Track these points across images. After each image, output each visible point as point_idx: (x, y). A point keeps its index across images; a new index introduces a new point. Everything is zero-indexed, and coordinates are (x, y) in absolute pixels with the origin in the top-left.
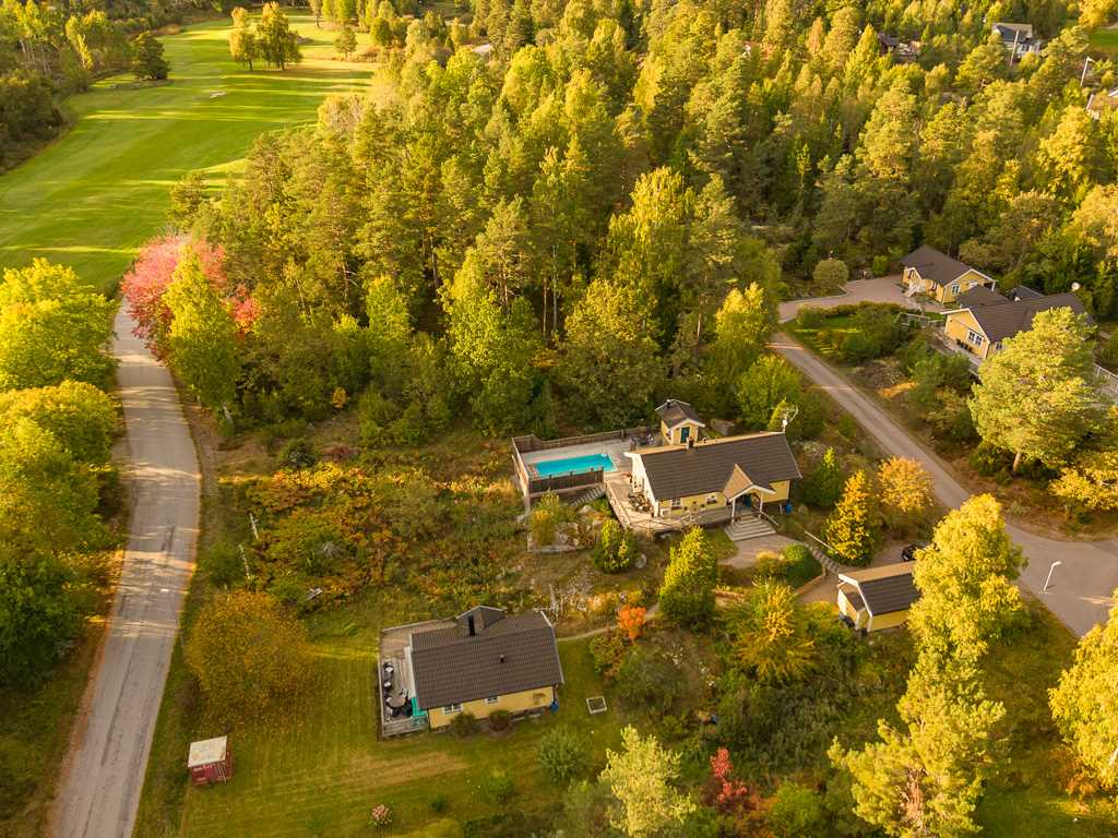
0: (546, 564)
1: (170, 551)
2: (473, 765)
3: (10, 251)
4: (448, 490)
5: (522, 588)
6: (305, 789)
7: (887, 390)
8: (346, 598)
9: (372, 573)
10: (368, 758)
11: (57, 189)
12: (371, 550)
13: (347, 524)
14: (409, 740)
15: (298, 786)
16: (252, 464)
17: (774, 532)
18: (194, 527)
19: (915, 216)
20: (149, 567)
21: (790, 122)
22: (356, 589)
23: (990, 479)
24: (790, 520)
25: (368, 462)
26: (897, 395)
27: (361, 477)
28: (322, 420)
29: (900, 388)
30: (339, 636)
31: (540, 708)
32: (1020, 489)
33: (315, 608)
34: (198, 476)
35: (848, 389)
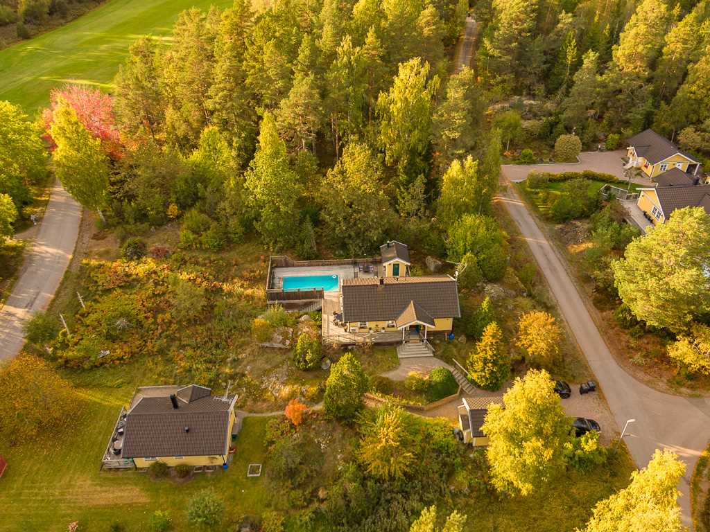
0: (263, 356)
1: (30, 309)
2: (153, 501)
3: (42, 80)
4: (221, 288)
5: (241, 371)
6: (39, 498)
7: (575, 246)
8: (124, 360)
9: (148, 344)
10: (89, 482)
11: (88, 38)
12: (153, 327)
13: (144, 306)
14: (120, 474)
15: (36, 495)
16: (107, 252)
17: (432, 355)
18: (51, 294)
19: (648, 105)
20: (13, 318)
21: (570, 20)
22: (133, 355)
23: (627, 331)
24: (451, 346)
25: (176, 260)
26: (581, 252)
27: (166, 272)
28: (160, 225)
29: (584, 246)
30: (110, 387)
31: (215, 466)
32: (648, 343)
33: (102, 364)
34: (70, 257)
35: (544, 242)
